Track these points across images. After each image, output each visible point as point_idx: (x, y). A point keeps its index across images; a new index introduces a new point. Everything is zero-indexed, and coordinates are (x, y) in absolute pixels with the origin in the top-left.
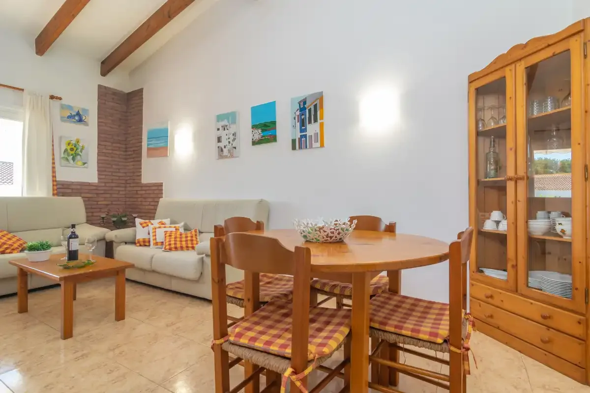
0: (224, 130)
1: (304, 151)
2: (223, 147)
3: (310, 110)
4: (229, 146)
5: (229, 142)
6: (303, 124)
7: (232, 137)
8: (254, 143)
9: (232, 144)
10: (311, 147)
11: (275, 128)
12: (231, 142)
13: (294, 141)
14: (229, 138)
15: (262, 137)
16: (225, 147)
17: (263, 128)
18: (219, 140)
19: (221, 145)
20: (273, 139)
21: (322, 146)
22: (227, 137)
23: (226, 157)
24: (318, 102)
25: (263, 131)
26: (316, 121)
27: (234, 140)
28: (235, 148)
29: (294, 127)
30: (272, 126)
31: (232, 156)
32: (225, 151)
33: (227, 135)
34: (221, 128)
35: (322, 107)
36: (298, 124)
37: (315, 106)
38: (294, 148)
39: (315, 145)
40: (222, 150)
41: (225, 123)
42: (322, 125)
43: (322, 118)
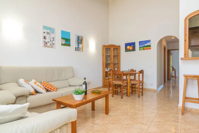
0: (48, 34)
1: (78, 52)
2: (47, 42)
3: (80, 40)
4: (50, 43)
5: (51, 41)
6: (78, 44)
7: (52, 39)
8: (62, 45)
9: (52, 42)
10: (80, 51)
11: (70, 42)
12: (52, 41)
13: (76, 48)
14: (50, 39)
15: (66, 43)
16: (48, 42)
17: (66, 40)
18: (45, 38)
19: (47, 41)
20: (69, 45)
21: (83, 51)
22: (50, 38)
23: (49, 47)
24: (82, 39)
25: (65, 41)
26: (81, 44)
27: (53, 40)
28: (54, 44)
29: (76, 43)
30: (69, 41)
31: (52, 47)
32: (48, 44)
33: (49, 37)
34: (46, 33)
35: (83, 41)
36: (77, 43)
37: (81, 39)
38: (76, 50)
39: (81, 51)
40: (46, 43)
41: (49, 31)
42: (83, 45)
43: (83, 44)
